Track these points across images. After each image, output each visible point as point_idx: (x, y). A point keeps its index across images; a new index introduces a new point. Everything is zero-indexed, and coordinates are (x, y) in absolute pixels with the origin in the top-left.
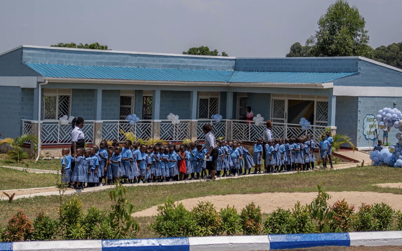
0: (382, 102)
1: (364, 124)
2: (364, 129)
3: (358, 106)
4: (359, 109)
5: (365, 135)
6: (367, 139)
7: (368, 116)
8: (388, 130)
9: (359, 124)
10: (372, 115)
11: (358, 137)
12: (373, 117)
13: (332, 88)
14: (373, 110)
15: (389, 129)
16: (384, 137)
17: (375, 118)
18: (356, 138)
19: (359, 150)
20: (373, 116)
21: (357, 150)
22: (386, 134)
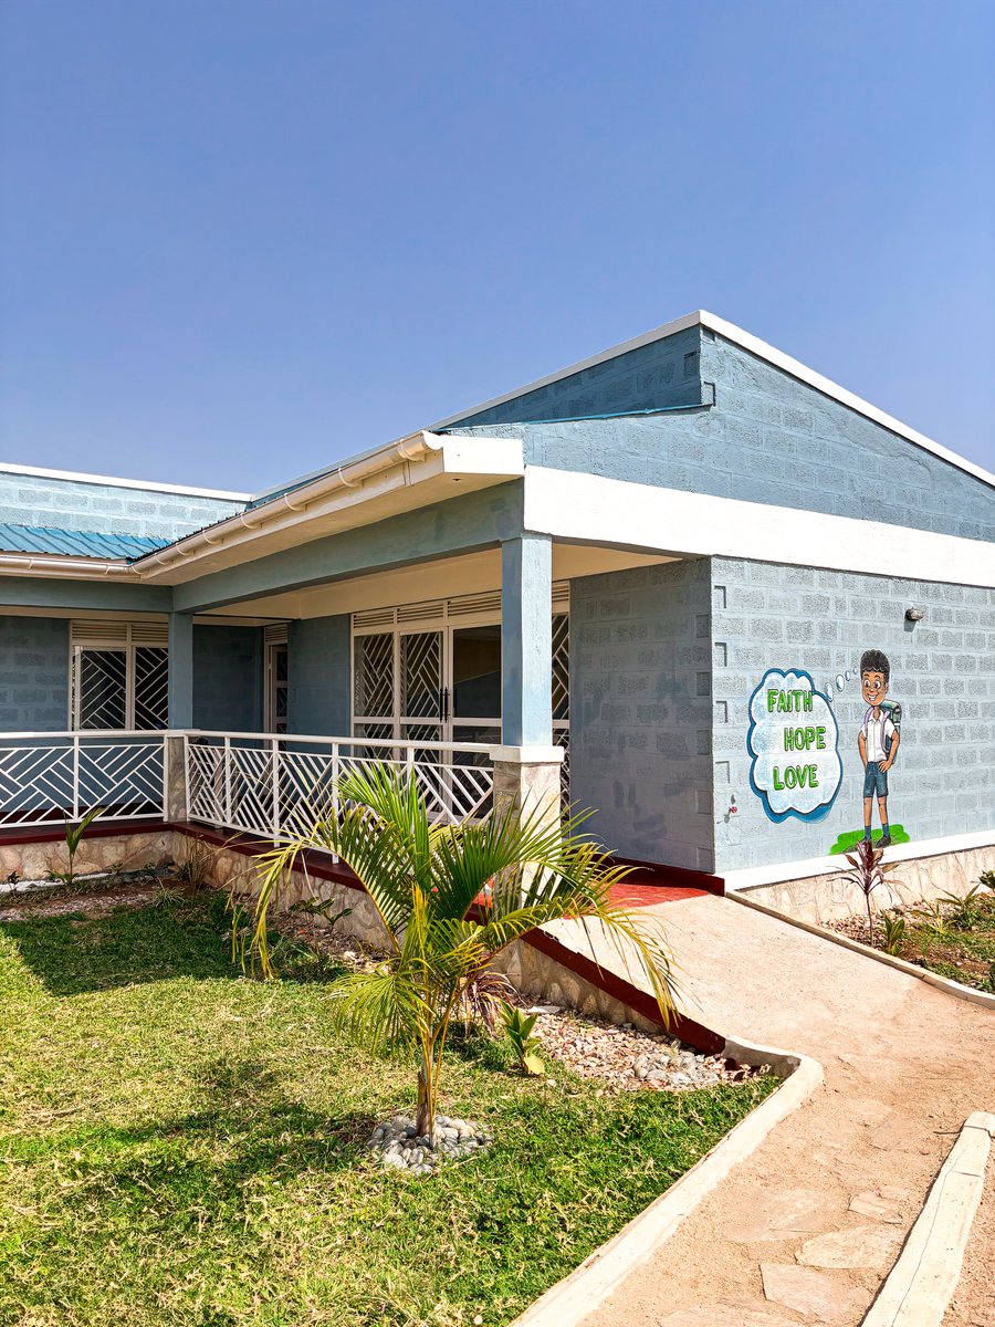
0: (848, 603)
1: (753, 724)
2: (755, 757)
3: (708, 617)
4: (715, 638)
5: (763, 794)
6: (777, 817)
7: (774, 676)
8: (888, 755)
9: (718, 729)
10: (799, 674)
11: (720, 806)
12: (802, 682)
13: (517, 483)
14: (800, 646)
15: (892, 752)
16: (871, 796)
17: (814, 692)
18: (710, 813)
19: (728, 888)
20: (804, 678)
21: (716, 887)
22: (880, 777)
